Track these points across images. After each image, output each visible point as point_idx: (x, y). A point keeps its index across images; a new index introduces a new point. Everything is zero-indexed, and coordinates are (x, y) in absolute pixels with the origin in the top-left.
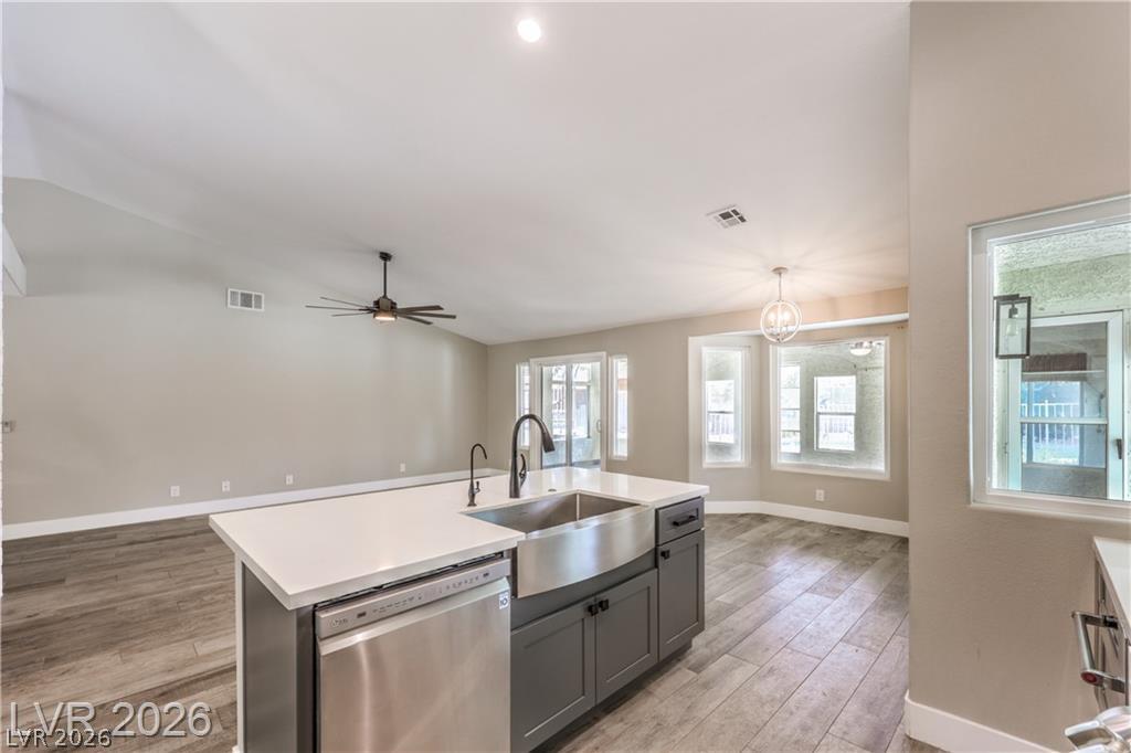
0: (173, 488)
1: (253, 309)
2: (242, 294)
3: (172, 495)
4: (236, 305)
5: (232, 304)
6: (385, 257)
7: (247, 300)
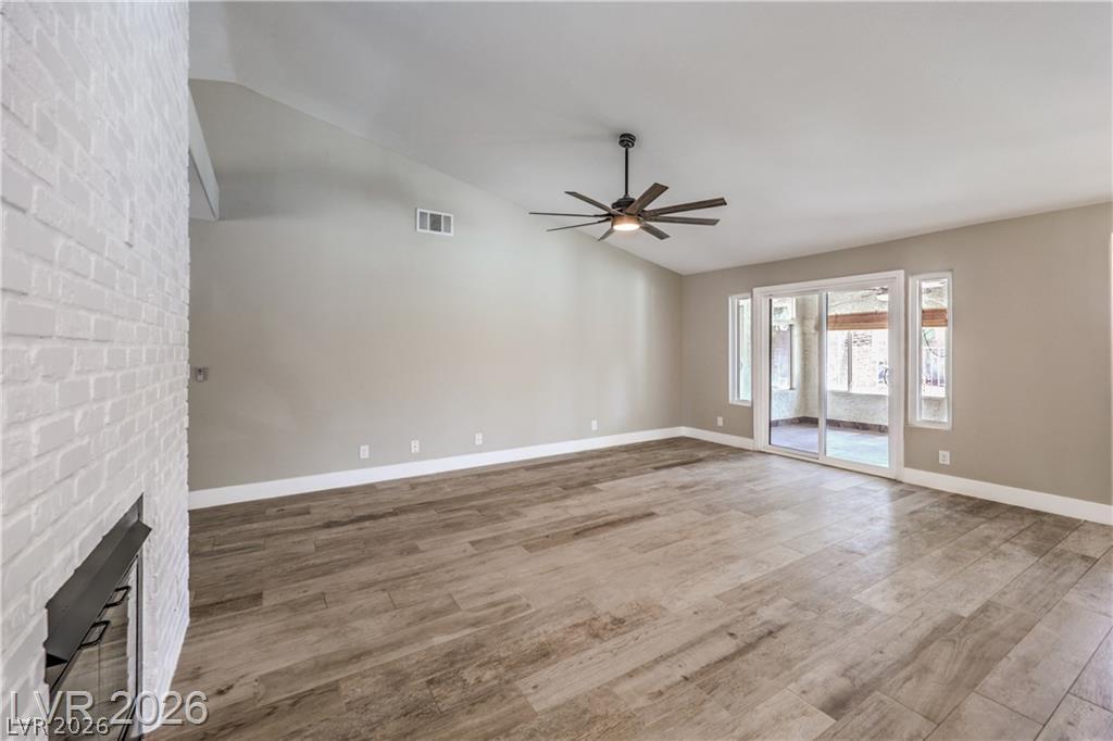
0: (362, 448)
1: (442, 233)
2: (432, 215)
3: (362, 457)
4: (425, 228)
5: (421, 227)
6: (627, 140)
7: (436, 223)
